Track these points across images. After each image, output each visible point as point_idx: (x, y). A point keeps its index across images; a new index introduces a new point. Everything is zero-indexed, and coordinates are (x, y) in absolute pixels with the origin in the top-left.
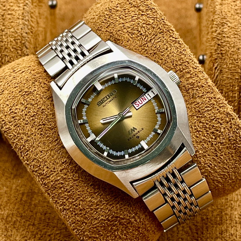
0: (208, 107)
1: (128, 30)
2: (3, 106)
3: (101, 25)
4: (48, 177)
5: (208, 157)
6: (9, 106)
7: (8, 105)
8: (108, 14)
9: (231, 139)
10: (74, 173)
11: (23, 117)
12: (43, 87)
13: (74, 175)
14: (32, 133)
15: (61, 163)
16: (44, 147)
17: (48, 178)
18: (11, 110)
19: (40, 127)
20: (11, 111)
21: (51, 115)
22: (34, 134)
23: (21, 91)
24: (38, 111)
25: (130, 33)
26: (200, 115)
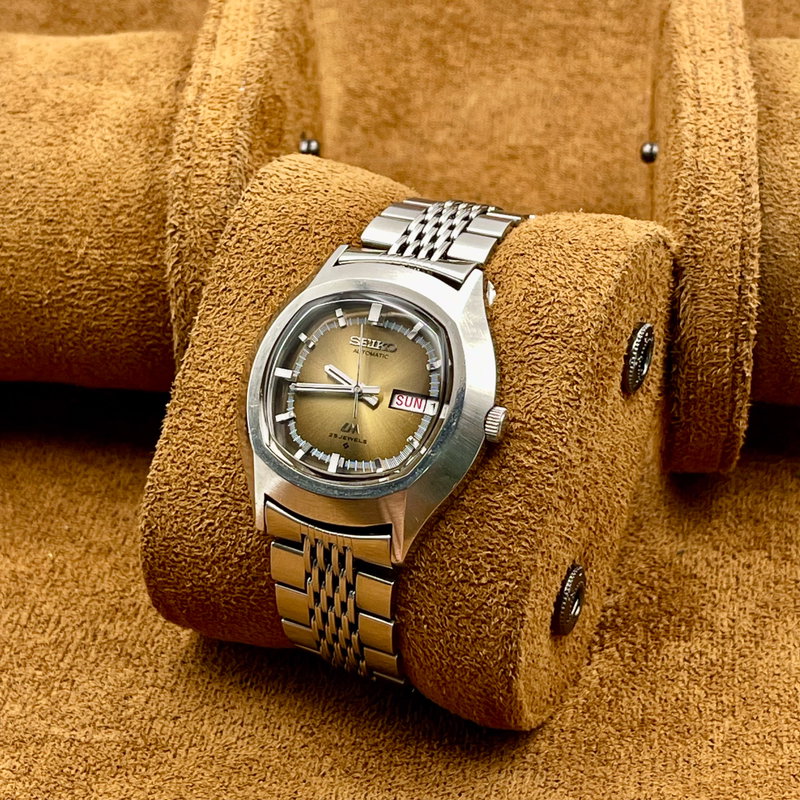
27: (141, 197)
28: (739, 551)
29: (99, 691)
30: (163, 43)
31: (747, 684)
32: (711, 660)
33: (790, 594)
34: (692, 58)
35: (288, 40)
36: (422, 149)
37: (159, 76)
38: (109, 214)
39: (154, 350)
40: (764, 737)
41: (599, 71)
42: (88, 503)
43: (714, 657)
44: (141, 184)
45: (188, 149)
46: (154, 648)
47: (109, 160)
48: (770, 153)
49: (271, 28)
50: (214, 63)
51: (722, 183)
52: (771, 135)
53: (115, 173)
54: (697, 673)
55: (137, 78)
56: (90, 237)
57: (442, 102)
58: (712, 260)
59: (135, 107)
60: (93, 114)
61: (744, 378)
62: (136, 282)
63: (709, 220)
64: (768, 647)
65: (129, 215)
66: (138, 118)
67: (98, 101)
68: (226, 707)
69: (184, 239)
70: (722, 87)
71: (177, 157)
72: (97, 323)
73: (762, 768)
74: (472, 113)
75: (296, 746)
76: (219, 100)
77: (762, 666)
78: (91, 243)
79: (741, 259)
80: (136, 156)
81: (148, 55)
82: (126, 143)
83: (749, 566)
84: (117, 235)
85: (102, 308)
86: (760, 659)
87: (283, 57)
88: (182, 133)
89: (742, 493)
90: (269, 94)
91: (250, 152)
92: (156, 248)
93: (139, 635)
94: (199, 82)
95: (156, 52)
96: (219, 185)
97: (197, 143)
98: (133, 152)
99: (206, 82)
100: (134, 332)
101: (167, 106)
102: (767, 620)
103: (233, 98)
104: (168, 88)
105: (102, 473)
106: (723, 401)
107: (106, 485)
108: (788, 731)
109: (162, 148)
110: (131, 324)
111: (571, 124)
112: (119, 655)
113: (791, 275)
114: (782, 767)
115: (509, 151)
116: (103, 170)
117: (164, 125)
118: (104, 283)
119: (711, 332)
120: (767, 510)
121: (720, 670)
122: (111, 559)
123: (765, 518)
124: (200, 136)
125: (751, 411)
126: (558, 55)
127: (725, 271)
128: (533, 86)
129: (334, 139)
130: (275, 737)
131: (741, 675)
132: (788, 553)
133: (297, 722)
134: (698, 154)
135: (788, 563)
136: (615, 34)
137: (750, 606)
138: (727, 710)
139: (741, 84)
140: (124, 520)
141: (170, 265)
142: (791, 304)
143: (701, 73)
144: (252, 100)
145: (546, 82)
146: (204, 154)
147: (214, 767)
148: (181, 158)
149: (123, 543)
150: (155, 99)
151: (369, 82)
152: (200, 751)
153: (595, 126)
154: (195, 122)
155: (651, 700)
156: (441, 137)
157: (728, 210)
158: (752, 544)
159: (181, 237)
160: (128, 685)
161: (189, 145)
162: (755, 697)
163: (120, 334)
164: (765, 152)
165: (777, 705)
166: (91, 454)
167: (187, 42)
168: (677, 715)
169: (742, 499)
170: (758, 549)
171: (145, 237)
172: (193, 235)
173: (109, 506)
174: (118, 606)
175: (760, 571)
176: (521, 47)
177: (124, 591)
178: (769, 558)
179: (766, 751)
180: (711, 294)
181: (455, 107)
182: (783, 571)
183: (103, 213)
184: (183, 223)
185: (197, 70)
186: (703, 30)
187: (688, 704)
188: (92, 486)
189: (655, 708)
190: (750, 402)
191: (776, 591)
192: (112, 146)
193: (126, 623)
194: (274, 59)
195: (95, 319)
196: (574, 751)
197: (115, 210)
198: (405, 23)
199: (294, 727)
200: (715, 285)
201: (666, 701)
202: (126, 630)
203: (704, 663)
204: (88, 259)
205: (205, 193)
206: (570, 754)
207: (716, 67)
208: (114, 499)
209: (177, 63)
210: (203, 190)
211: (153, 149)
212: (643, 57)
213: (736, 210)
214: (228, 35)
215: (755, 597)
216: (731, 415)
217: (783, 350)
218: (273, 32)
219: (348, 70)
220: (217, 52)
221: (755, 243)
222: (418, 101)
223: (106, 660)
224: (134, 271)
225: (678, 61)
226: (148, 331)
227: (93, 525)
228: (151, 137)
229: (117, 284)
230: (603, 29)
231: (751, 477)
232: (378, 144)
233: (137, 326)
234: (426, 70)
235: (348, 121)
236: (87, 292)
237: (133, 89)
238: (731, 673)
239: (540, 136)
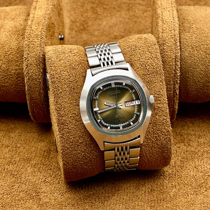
1: (141, 63)
3: (127, 52)
8: (134, 48)
21: (80, 86)
25: (141, 65)
27: (16, 50)
28: (177, 143)
29: (5, 185)
30: (21, 9)
31: (179, 179)
32: (170, 173)
33: (190, 155)
34: (161, 10)
35: (55, 8)
36: (91, 36)
37: (20, 18)
38: (7, 55)
39: (20, 91)
40: (184, 193)
41: (138, 15)
42: (2, 133)
43: (170, 172)
44: (16, 47)
45: (29, 37)
46: (20, 172)
47: (7, 40)
48: (183, 35)
49: (51, 5)
50: (36, 14)
51: (170, 42)
52: (183, 30)
53: (9, 44)
54: (166, 176)
55: (14, 18)
56: (2, 61)
57: (97, 24)
58: (167, 63)
59: (14, 26)
60: (3, 28)
61: (177, 94)
62: (15, 73)
63: (166, 52)
64: (185, 169)
65: (13, 55)
66: (15, 29)
67: (4, 24)
68: (40, 188)
69: (29, 61)
70: (169, 17)
71: (26, 39)
72: (5, 84)
73: (183, 202)
74: (104, 27)
75: (59, 198)
76: (37, 24)
77: (183, 174)
78: (3, 63)
79: (175, 62)
80: (14, 39)
81: (17, 12)
82: (11, 36)
83: (179, 148)
84: (9, 60)
85: (6, 80)
86: (182, 172)
87: (54, 13)
88: (28, 33)
89: (177, 128)
90: (51, 22)
91: (46, 38)
92: (20, 64)
93: (16, 169)
94: (32, 19)
95: (20, 11)
96: (38, 47)
97: (32, 35)
98: (13, 38)
99: (34, 19)
100: (15, 87)
101: (23, 26)
102: (184, 162)
103: (41, 23)
104: (23, 21)
105: (6, 125)
106: (171, 101)
107: (7, 129)
108: (190, 192)
109: (21, 37)
110: (14, 84)
111: (131, 29)
112: (11, 174)
113: (189, 67)
114: (189, 201)
115: (115, 37)
116: (5, 43)
117: (22, 31)
118: (6, 73)
119: (168, 82)
120: (184, 132)
121: (172, 176)
122: (9, 148)
123: (184, 134)
124: (32, 33)
125: (179, 103)
126: (127, 11)
127: (171, 66)
128: (121, 19)
129: (68, 34)
130: (53, 196)
131: (177, 177)
132: (190, 144)
133: (59, 192)
134: (163, 35)
135: (190, 146)
136: (142, 5)
137: (180, 158)
138: (174, 186)
139: (174, 16)
140: (12, 138)
141: (24, 68)
142: (189, 75)
143: (164, 14)
144: (46, 24)
145: (124, 18)
146: (34, 38)
147: (37, 205)
148: (27, 39)
149: (12, 144)
150: (19, 24)
151: (77, 18)
152: (33, 200)
153: (137, 30)
154: (31, 30)
155: (154, 184)
156: (96, 33)
157: (171, 49)
158: (180, 141)
159: (28, 60)
160: (13, 183)
161: (29, 36)
162: (181, 183)
163: (11, 87)
164: (182, 35)
165: (187, 185)
166: (3, 120)
167: (28, 9)
168: (160, 188)
169: (177, 129)
170: (182, 143)
171: (17, 61)
172: (31, 60)
173: (8, 134)
174: (10, 161)
175: (182, 149)
176: (117, 9)
177: (12, 157)
178: (185, 145)
179: (184, 197)
180: (167, 72)
181: (100, 25)
182: (188, 148)
183: (6, 55)
184: (28, 57)
185: (31, 16)
186: (164, 3)
187: (164, 185)
188: (3, 128)
189: (155, 186)
190: (178, 100)
191: (187, 154)
192: (8, 37)
193: (13, 166)
194: (52, 13)
195: (4, 83)
196: (133, 198)
197: (9, 54)
198: (86, 3)
199: (58, 193)
200: (168, 69)
201: (158, 184)
202: (13, 168)
203: (167, 174)
204: (2, 67)
205: (34, 49)
206: (132, 199)
207: (168, 12)
208: (9, 132)
209: (25, 14)
210: (33, 48)
211: (19, 37)
212: (150, 11)
213: (173, 49)
214: (39, 6)
215: (181, 156)
216: (174, 105)
217: (187, 87)
218: (52, 6)
219: (71, 15)
220: (37, 11)
221: (179, 58)
222: (90, 23)
223: (7, 176)
224: (14, 70)
225: (158, 11)
226: (18, 86)
227: (3, 139)
228: (18, 34)
229: (10, 74)
230: (139, 4)
231: (180, 123)
232: (80, 35)
233: (15, 85)
234: (92, 15)
235: (71, 29)
236: (2, 76)
237: (13, 21)
238: (175, 176)
239: (123, 32)
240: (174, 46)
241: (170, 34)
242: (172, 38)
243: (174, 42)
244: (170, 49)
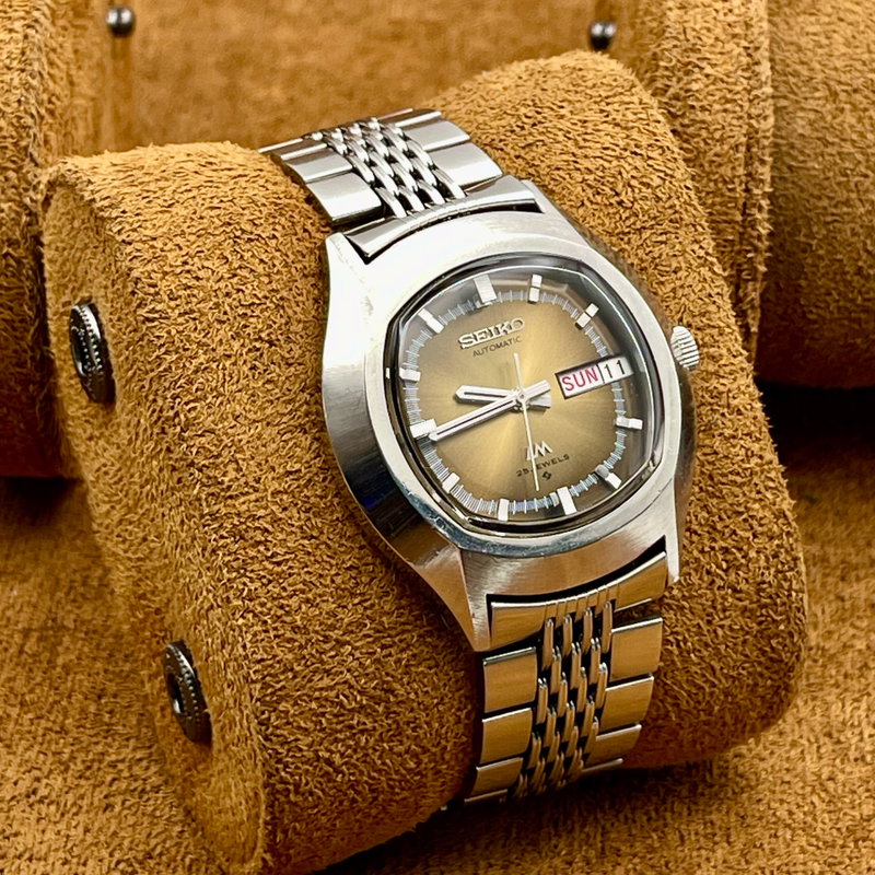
0: (738, 474)
2: (166, 244)
3: (504, 137)
4: (231, 497)
5: (690, 616)
6: (184, 253)
7: (181, 249)
9: (764, 590)
10: (311, 515)
11: (216, 296)
12: (299, 236)
13: (309, 519)
14: (228, 353)
15: (281, 471)
16: (248, 407)
17: (229, 501)
18: (185, 263)
19: (258, 345)
20: (187, 267)
22: (233, 359)
23: (230, 224)
24: (266, 298)
26: (710, 489)
240: (745, 82)
241: (721, 14)
242: (735, 36)
243: (745, 60)
244: (724, 97)
